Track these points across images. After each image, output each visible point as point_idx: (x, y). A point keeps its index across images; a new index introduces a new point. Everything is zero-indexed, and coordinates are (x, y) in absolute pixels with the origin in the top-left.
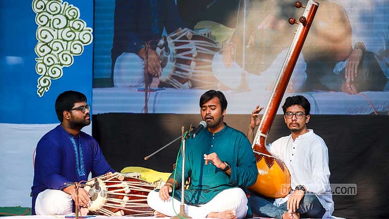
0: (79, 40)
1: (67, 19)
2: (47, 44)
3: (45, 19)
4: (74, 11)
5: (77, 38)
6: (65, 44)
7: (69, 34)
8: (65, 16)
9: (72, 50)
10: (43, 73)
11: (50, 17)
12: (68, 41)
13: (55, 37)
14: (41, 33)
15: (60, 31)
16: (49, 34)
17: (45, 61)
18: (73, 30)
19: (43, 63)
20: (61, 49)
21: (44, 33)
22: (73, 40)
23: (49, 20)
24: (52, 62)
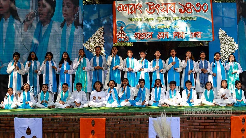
0: (234, 48)
1: (230, 41)
2: (224, 50)
3: (223, 42)
4: (232, 39)
5: (233, 48)
6: (229, 49)
7: (230, 46)
8: (229, 41)
9: (232, 51)
10: (223, 59)
11: (225, 41)
12: (230, 49)
13: (226, 47)
14: (222, 46)
15: (228, 45)
16: (224, 46)
17: (223, 55)
18: (232, 45)
19: (223, 56)
20: (228, 51)
21: (223, 46)
22: (232, 48)
23: (224, 42)
24: (226, 55)
